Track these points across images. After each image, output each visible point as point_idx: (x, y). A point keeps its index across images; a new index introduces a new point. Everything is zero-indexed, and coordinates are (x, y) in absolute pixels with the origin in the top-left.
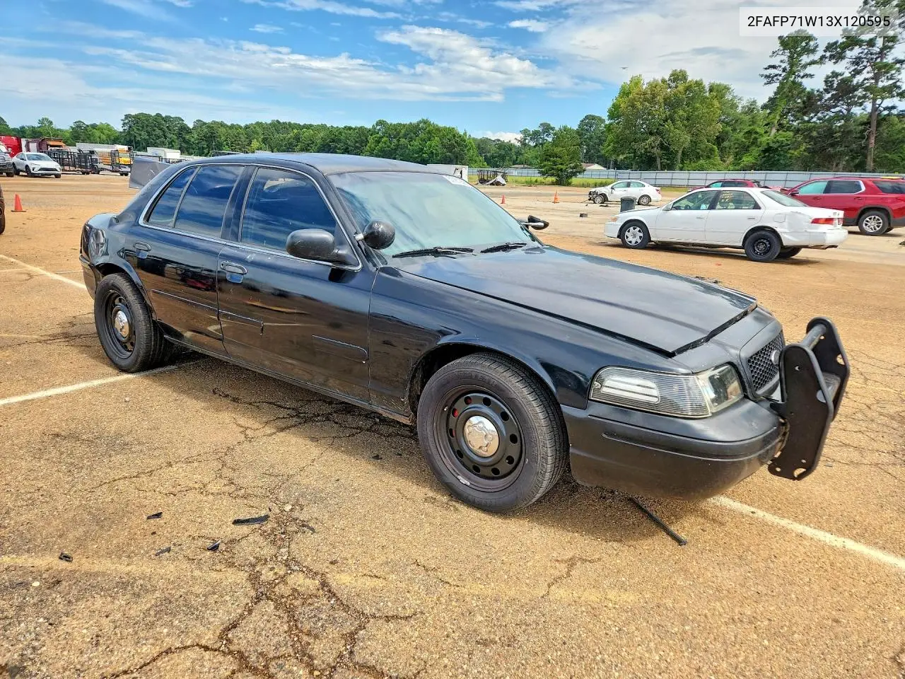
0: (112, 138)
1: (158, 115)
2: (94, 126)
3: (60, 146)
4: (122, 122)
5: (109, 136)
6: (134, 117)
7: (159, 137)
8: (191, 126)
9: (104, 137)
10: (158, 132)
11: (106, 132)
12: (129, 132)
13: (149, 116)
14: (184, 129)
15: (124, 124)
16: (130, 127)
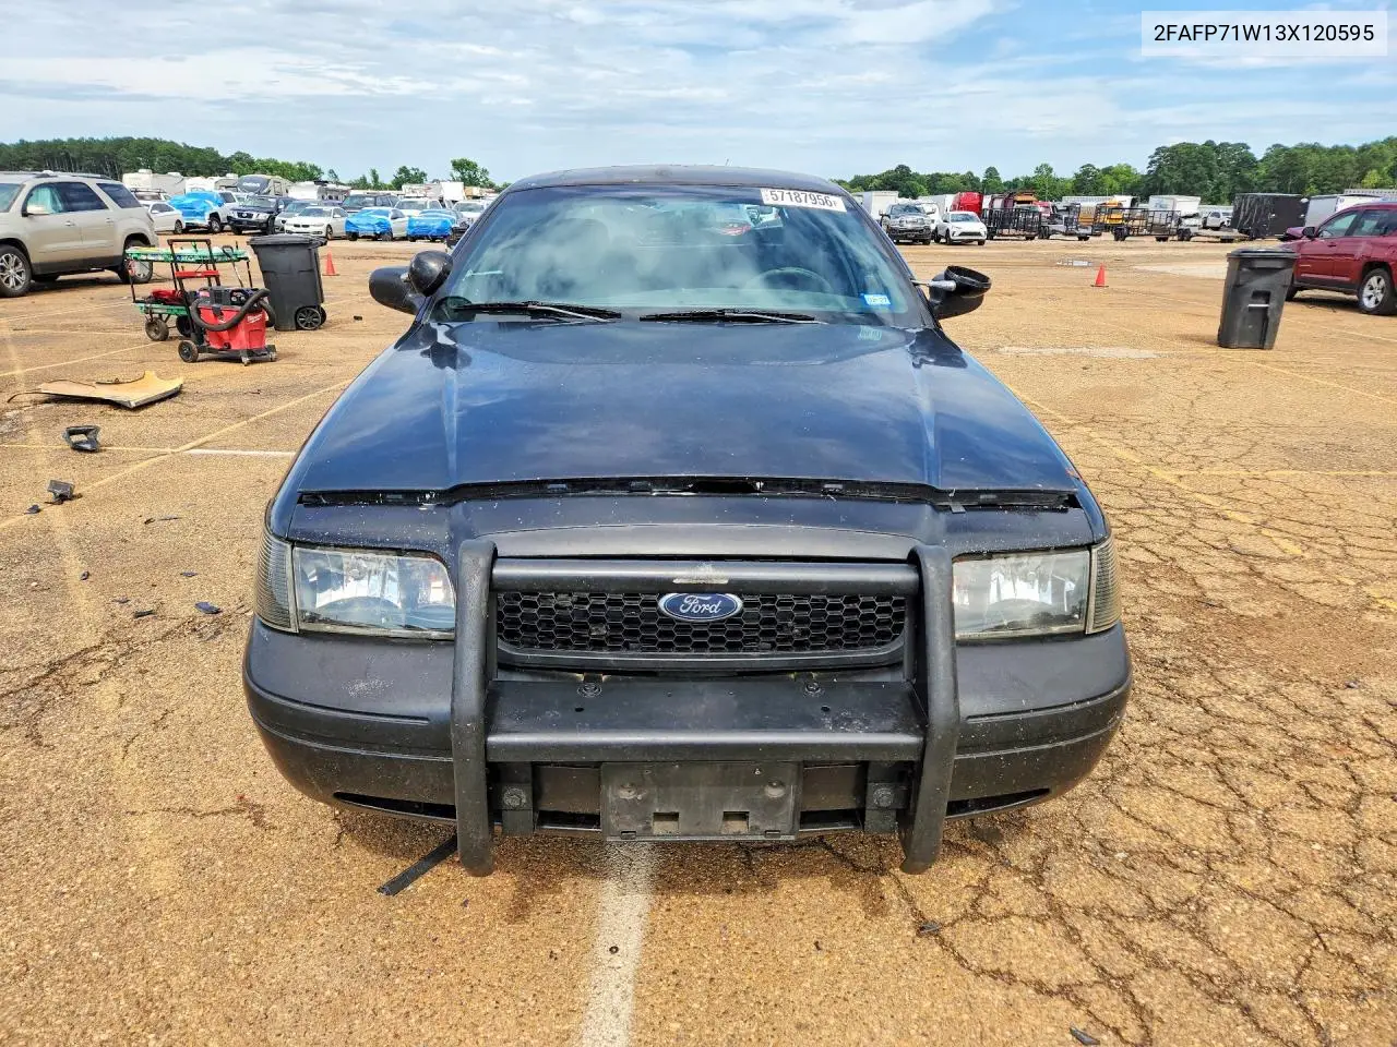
0: (1129, 186)
1: (1209, 144)
2: (1107, 171)
3: (1028, 202)
4: (1149, 160)
5: (1124, 183)
6: (1168, 150)
7: (1200, 179)
8: (1259, 156)
9: (1116, 185)
10: (1201, 170)
11: (1122, 177)
12: (1156, 175)
13: (1194, 146)
14: (1248, 162)
15: (1152, 162)
16: (1159, 167)
